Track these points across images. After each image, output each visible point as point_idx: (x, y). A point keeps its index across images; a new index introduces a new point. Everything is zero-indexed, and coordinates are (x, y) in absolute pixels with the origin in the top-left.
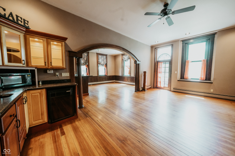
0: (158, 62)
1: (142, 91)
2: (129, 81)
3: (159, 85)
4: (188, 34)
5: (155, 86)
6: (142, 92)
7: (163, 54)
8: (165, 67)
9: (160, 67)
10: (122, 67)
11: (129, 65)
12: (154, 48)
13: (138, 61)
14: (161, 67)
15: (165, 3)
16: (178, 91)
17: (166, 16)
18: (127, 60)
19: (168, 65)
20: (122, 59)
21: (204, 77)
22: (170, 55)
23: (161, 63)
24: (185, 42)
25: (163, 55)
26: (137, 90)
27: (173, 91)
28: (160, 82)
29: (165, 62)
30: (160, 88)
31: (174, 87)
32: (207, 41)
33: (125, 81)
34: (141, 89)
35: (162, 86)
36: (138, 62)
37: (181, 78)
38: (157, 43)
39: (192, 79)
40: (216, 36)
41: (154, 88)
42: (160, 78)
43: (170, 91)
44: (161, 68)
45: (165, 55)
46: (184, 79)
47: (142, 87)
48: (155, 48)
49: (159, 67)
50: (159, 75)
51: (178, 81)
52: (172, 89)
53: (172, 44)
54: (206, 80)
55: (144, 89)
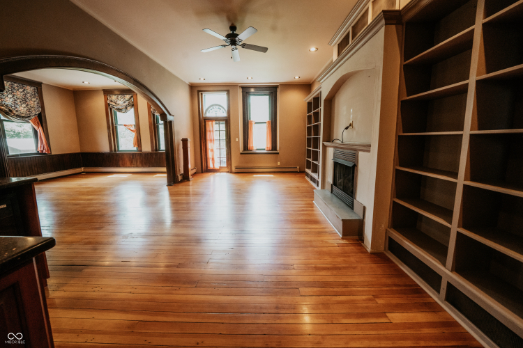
0: (206, 120)
1: (182, 181)
2: (138, 163)
3: (211, 166)
4: (250, 78)
5: (204, 169)
6: (183, 184)
7: (213, 105)
8: (219, 131)
9: (211, 129)
10: (109, 128)
11: (134, 123)
12: (196, 90)
13: (170, 114)
14: (213, 131)
15: (232, 24)
16: (244, 171)
17: (233, 47)
18: (126, 108)
19: (223, 126)
20: (107, 105)
21: (270, 146)
22: (226, 107)
23: (210, 123)
24: (246, 90)
25: (214, 107)
26: (173, 180)
27: (235, 173)
28: (213, 159)
29: (217, 120)
30: (214, 171)
31: (236, 165)
32: (269, 95)
33: (124, 166)
34: (180, 178)
35: (217, 166)
36: (169, 118)
37: (244, 150)
38: (202, 81)
39: (257, 150)
40: (278, 90)
41: (202, 172)
42: (212, 150)
43: (231, 173)
44: (212, 133)
45: (217, 107)
46: (248, 150)
47: (182, 172)
48: (199, 91)
49: (208, 129)
50: (210, 145)
51: (241, 154)
52: (234, 169)
53: (228, 88)
54: (272, 150)
55: (186, 178)
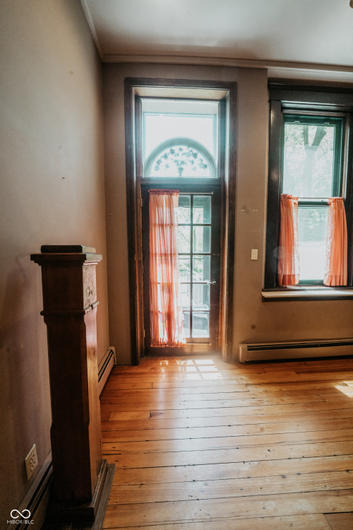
0: (145, 188)
3: (162, 338)
5: (138, 347)
7: (172, 143)
8: (192, 225)
9: (165, 220)
14: (171, 225)
16: (269, 354)
23: (165, 197)
25: (176, 148)
27: (243, 362)
28: (169, 316)
29: (189, 191)
30: (172, 352)
44: (167, 230)
45: (186, 148)
46: (278, 286)
49: (154, 217)
50: (159, 272)
51: (265, 299)
54: (348, 287)
